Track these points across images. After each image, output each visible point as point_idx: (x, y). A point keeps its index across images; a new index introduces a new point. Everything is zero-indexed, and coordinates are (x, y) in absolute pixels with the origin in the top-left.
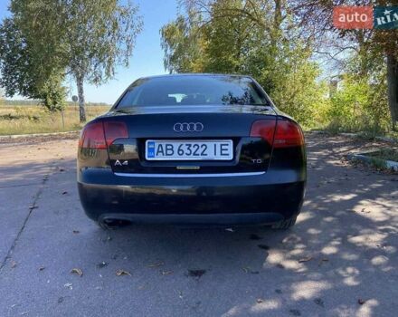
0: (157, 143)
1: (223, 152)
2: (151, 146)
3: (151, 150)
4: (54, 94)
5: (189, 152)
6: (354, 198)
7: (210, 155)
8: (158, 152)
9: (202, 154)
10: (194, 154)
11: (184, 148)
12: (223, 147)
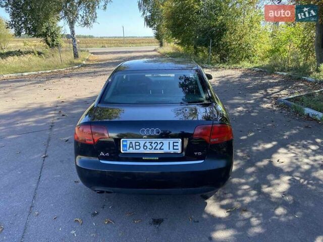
0: (129, 141)
1: (175, 147)
2: (125, 143)
3: (125, 146)
4: (52, 33)
5: (151, 147)
6: (275, 146)
7: (166, 149)
8: (130, 147)
9: (160, 149)
10: (155, 149)
11: (148, 145)
12: (175, 144)
